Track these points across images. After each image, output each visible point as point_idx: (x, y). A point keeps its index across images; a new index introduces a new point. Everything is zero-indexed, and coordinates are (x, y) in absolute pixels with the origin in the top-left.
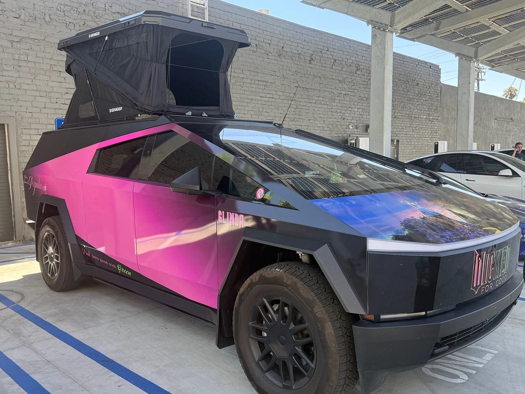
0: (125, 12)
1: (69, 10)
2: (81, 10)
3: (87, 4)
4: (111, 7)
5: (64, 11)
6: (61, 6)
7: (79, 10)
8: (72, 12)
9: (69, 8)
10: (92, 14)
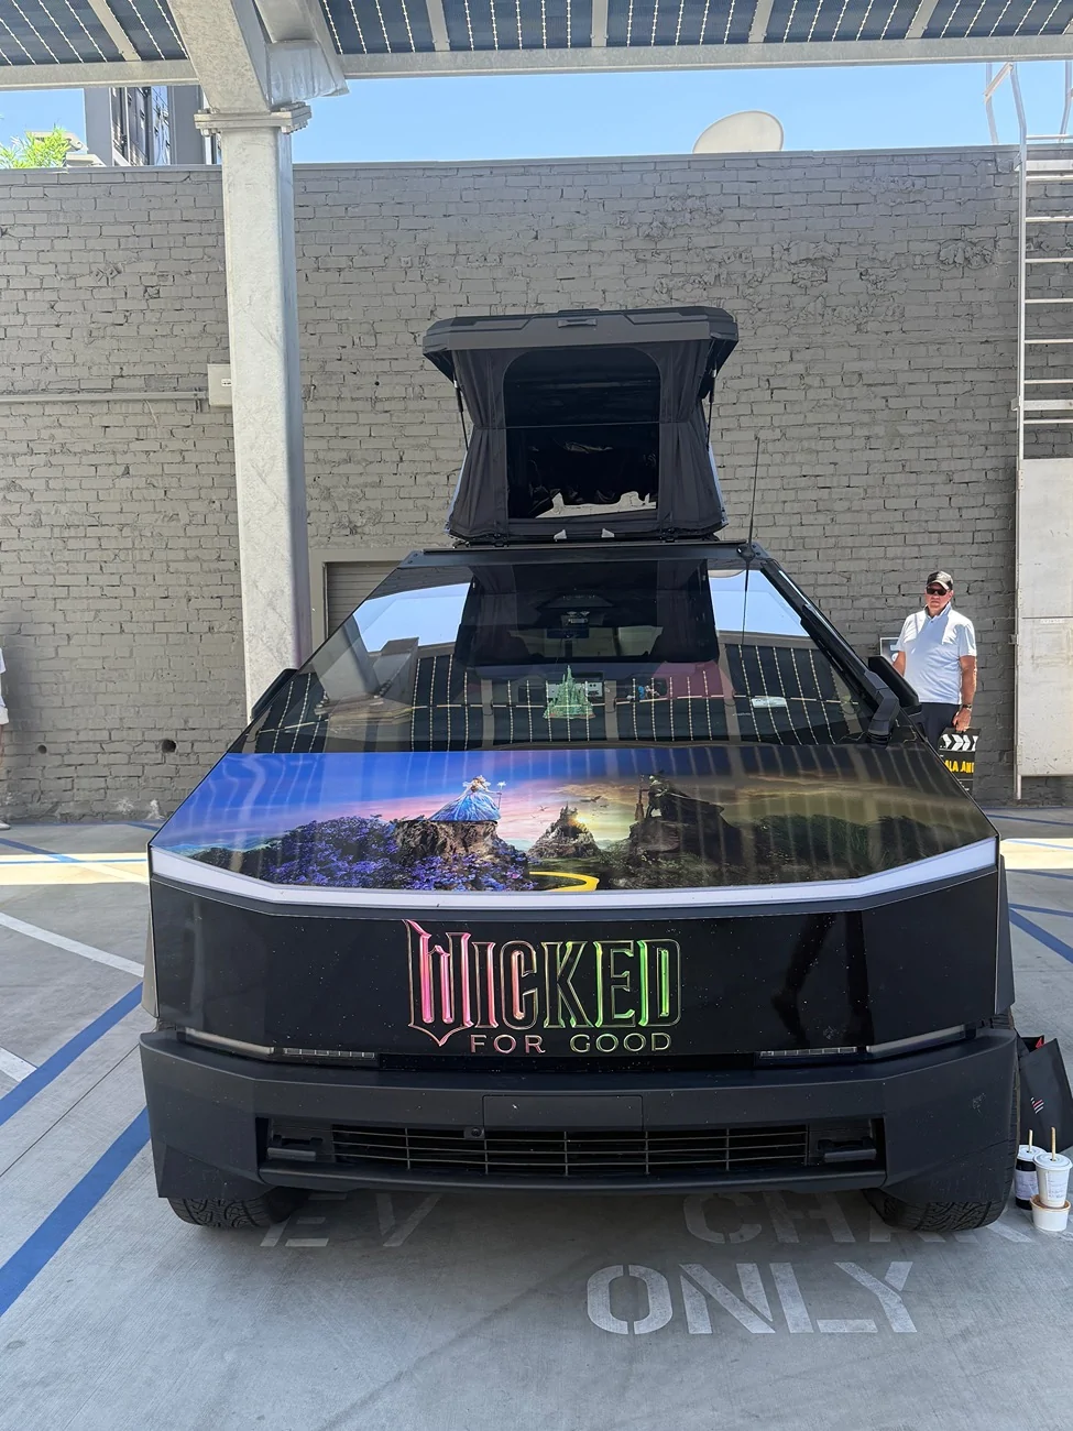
0: (826, 255)
1: (680, 285)
2: (709, 278)
3: (726, 258)
4: (788, 249)
5: (669, 291)
6: (663, 281)
7: (706, 279)
8: (689, 287)
9: (682, 279)
10: (739, 281)
